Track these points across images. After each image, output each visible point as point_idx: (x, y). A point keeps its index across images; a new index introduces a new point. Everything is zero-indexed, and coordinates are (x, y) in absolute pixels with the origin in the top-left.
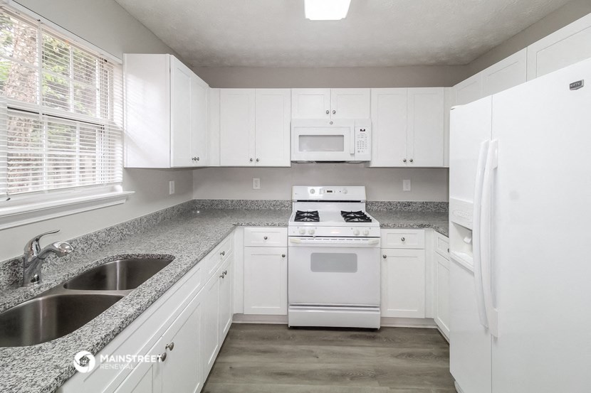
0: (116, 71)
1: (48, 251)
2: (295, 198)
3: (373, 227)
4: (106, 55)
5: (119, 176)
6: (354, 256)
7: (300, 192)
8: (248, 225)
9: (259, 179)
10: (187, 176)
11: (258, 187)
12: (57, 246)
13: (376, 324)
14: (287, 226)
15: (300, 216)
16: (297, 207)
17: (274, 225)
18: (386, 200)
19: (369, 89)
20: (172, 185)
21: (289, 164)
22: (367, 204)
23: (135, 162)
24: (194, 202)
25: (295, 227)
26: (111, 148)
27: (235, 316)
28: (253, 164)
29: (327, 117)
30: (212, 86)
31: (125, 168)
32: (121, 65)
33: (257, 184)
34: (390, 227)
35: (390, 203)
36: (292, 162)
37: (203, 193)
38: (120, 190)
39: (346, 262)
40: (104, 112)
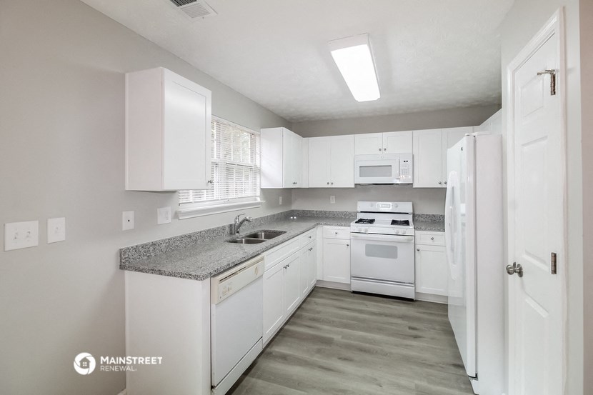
0: (257, 138)
1: (243, 221)
2: (359, 210)
3: (410, 230)
4: (253, 131)
5: (258, 193)
6: (395, 248)
7: (363, 206)
8: (326, 224)
9: (334, 197)
10: (289, 194)
11: (334, 202)
12: (248, 218)
13: (412, 297)
14: (349, 226)
15: (361, 221)
16: (360, 216)
17: (342, 225)
18: (431, 214)
19: (411, 131)
20: (281, 199)
21: (353, 186)
22: (414, 215)
23: (266, 185)
24: (293, 211)
25: (355, 227)
26: (255, 179)
27: (318, 281)
28: (329, 186)
29: (381, 152)
30: (304, 136)
31: (262, 189)
32: (260, 135)
33: (333, 200)
34: (422, 230)
35: (434, 216)
36: (356, 184)
37: (298, 206)
38: (259, 200)
39: (389, 251)
40: (252, 161)
